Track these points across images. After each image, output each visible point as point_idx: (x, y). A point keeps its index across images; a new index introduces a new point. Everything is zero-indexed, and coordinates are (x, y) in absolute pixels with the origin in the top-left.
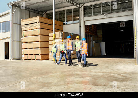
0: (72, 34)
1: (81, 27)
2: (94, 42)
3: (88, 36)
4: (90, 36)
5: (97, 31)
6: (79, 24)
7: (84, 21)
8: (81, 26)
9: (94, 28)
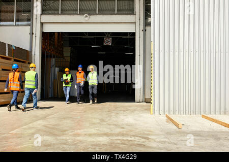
0: (14, 48)
1: (34, 35)
2: (57, 69)
3: (47, 57)
4: (51, 57)
5: (63, 49)
6: (29, 27)
7: (42, 24)
8: (34, 32)
9: (58, 42)
